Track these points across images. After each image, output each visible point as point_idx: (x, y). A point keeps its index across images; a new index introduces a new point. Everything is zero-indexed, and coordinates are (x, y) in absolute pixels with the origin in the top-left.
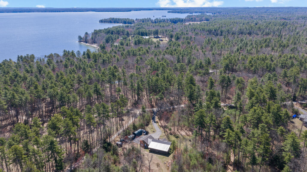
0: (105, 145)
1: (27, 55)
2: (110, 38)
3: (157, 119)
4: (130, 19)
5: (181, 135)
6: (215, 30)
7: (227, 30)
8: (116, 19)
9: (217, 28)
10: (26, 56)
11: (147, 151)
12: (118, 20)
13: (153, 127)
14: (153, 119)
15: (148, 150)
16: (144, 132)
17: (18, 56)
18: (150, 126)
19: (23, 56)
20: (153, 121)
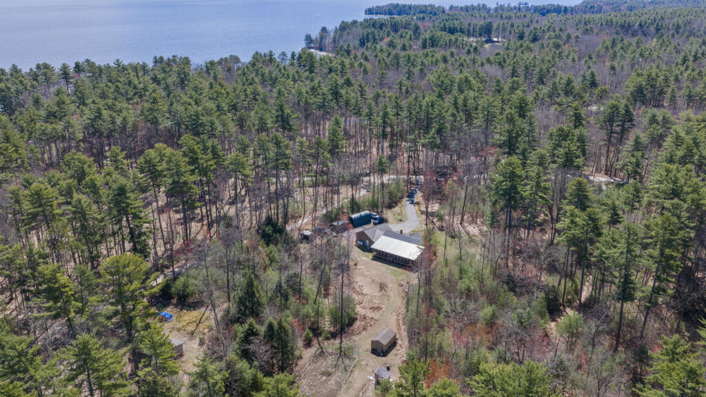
0: (267, 229)
1: (174, 56)
2: (370, 36)
3: (419, 197)
4: (436, 6)
5: (468, 233)
6: (640, 25)
7: (673, 25)
8: (404, 6)
9: (649, 21)
10: (171, 58)
11: (367, 257)
12: (407, 8)
13: (404, 212)
14: (411, 195)
15: (371, 255)
16: (376, 219)
17: (155, 57)
18: (397, 209)
19: (165, 58)
20: (408, 201)
